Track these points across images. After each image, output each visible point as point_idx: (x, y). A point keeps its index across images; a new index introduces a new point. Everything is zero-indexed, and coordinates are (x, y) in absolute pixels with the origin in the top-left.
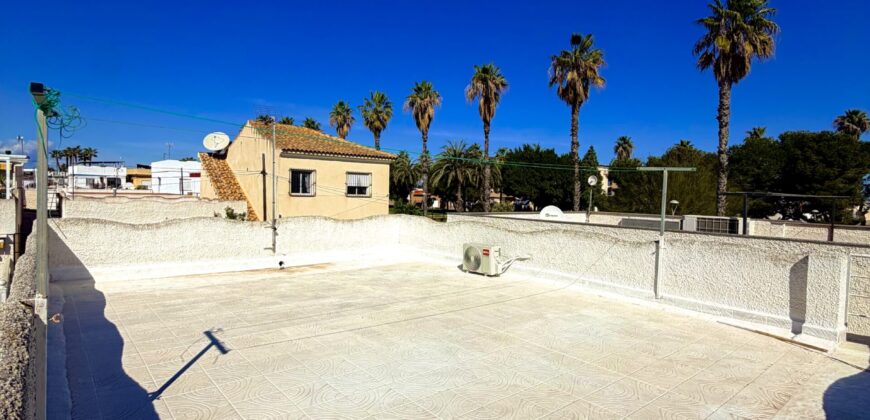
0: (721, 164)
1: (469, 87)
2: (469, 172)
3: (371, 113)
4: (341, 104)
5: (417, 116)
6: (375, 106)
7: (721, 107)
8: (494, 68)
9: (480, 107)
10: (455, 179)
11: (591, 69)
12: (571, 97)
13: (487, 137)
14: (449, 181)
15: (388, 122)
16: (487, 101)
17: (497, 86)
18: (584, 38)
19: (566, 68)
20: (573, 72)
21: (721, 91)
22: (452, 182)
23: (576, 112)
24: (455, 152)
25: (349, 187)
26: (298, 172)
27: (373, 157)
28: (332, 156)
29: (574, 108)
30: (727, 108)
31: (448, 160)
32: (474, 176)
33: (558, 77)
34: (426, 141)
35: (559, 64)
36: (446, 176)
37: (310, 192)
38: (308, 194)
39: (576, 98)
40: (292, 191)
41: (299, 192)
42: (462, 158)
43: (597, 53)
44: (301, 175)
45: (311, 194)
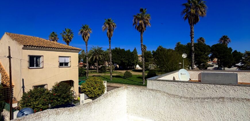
0: (192, 50)
1: (103, 26)
2: (100, 56)
3: (65, 36)
4: (53, 33)
5: (83, 37)
6: (67, 33)
7: (191, 32)
8: (112, 20)
9: (107, 33)
10: (96, 59)
11: (147, 20)
12: (140, 29)
13: (110, 44)
14: (94, 59)
15: (72, 39)
16: (110, 31)
17: (113, 26)
18: (144, 10)
19: (139, 19)
20: (141, 20)
21: (191, 27)
22: (95, 59)
23: (142, 34)
24: (95, 50)
25: (60, 63)
26: (33, 57)
27: (71, 49)
28: (51, 49)
29: (141, 33)
30: (193, 32)
31: (93, 52)
32: (102, 57)
33: (137, 22)
34: (87, 45)
35: (136, 18)
36: (93, 58)
37: (40, 66)
38: (39, 67)
39: (142, 30)
40: (30, 66)
41: (34, 66)
42: (98, 52)
43: (148, 15)
44: (35, 58)
45: (40, 67)
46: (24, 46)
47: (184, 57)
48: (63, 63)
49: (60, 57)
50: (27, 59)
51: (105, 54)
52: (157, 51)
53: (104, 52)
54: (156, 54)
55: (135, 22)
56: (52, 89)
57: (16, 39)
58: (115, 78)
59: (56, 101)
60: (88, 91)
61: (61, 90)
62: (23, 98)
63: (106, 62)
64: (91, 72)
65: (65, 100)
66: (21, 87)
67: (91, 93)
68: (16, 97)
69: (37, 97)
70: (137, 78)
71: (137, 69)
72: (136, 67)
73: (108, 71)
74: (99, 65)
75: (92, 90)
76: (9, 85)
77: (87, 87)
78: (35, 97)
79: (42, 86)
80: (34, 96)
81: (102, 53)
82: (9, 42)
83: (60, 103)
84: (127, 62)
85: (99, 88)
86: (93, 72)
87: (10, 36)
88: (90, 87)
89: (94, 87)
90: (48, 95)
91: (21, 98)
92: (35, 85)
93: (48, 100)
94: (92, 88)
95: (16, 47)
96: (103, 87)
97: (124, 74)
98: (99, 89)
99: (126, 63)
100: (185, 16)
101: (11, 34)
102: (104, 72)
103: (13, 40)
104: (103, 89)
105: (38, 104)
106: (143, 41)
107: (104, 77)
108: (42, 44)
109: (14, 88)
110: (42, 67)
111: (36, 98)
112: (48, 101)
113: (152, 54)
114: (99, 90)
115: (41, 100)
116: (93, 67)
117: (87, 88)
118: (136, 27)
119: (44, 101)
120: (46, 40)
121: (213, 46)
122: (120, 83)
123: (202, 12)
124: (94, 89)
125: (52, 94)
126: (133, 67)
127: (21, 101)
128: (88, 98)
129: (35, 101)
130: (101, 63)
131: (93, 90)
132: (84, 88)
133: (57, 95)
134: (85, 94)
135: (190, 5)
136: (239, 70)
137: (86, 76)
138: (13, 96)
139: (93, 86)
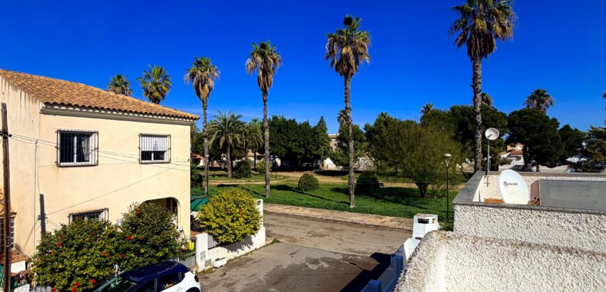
0: (477, 123)
1: (249, 61)
2: (237, 136)
3: (150, 84)
4: (119, 77)
5: (197, 88)
6: (154, 79)
7: (475, 77)
8: (269, 45)
9: (259, 78)
10: (226, 143)
11: (362, 46)
12: (344, 68)
13: (265, 105)
14: (221, 144)
15: (167, 94)
16: (265, 73)
17: (274, 60)
18: (354, 21)
19: (341, 45)
20: (347, 47)
21: (474, 64)
22: (223, 145)
23: (348, 82)
24: (225, 120)
25: (143, 152)
26: (70, 134)
27: (173, 116)
28: (120, 113)
29: (346, 78)
30: (481, 78)
31: (220, 128)
32: (241, 139)
33: (336, 50)
34: (205, 109)
35: (335, 40)
36: (218, 140)
37: (89, 161)
38: (87, 163)
39: (348, 69)
40: (62, 161)
41: (73, 161)
42: (231, 126)
43: (364, 34)
44: (76, 138)
45: (90, 163)
46: (47, 104)
47: (491, 138)
48: (150, 152)
49: (142, 135)
50: (55, 140)
51: (248, 132)
52: (375, 125)
53: (246, 126)
54: (373, 132)
55: (332, 52)
56: (123, 223)
57: (23, 88)
58: (275, 191)
59: (133, 255)
60: (217, 228)
61: (147, 224)
62: (41, 250)
63: (250, 150)
64: (214, 176)
65: (158, 251)
66: (37, 217)
67: (225, 232)
68: (22, 245)
69: (80, 247)
70: (331, 190)
71: (325, 169)
72: (323, 165)
73: (256, 175)
74: (232, 158)
75: (227, 225)
76: (3, 212)
77: (215, 215)
78: (75, 246)
79: (94, 214)
80: (73, 244)
81: (241, 129)
82: (3, 93)
83: (144, 262)
84: (302, 151)
85: (245, 219)
86: (219, 176)
87: (7, 79)
88: (222, 217)
89: (234, 217)
90: (114, 238)
91: (37, 247)
92: (74, 212)
93: (111, 254)
94: (229, 219)
95: (23, 108)
96: (256, 216)
97: (299, 182)
98: (247, 221)
99: (300, 154)
100: (461, 38)
101: (9, 73)
102: (247, 176)
103: (15, 88)
104: (257, 221)
105: (85, 267)
106: (350, 99)
107: (247, 188)
108: (93, 102)
109: (15, 219)
110: (93, 163)
111: (77, 249)
112: (113, 257)
113: (364, 132)
114: (246, 224)
115: (93, 254)
116: (216, 164)
117: (214, 218)
118: (332, 65)
119: (101, 256)
120: (103, 92)
121: (514, 113)
122: (292, 205)
123: (503, 28)
124: (233, 221)
125: (123, 237)
126: (317, 163)
127: (35, 257)
128: (217, 246)
129: (76, 256)
130: (238, 155)
131: (231, 224)
132: (207, 220)
133: (137, 240)
134: (209, 234)
135: (474, 11)
136: (572, 171)
137: (201, 186)
138: (12, 240)
139: (231, 214)
